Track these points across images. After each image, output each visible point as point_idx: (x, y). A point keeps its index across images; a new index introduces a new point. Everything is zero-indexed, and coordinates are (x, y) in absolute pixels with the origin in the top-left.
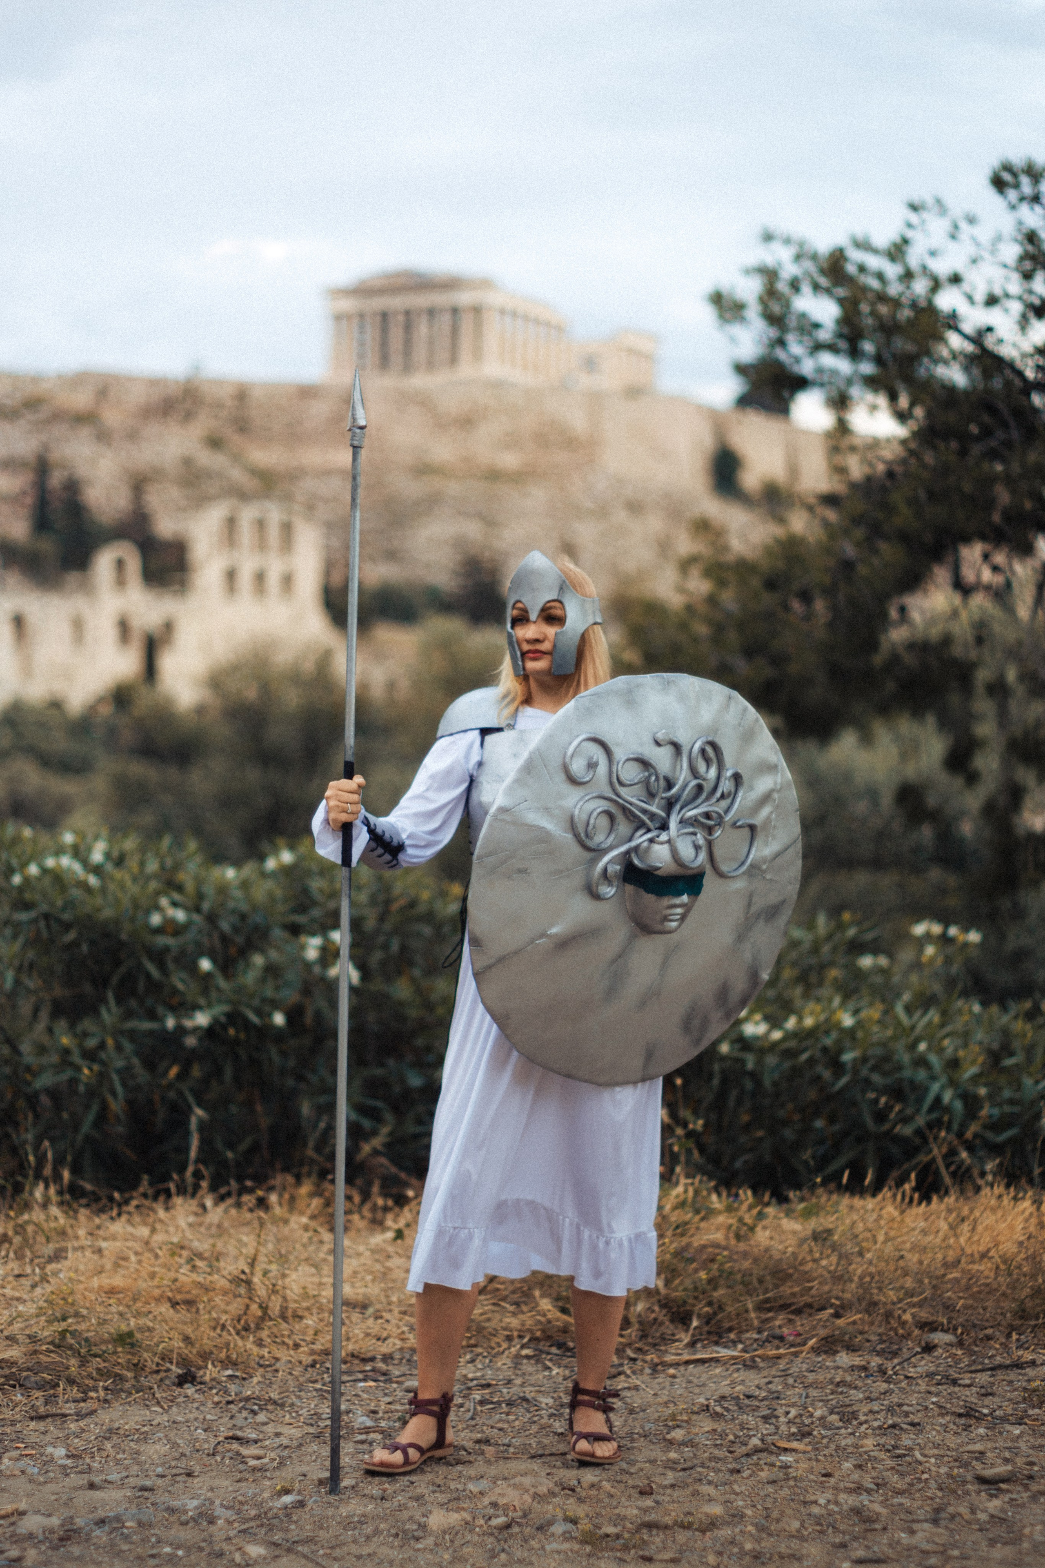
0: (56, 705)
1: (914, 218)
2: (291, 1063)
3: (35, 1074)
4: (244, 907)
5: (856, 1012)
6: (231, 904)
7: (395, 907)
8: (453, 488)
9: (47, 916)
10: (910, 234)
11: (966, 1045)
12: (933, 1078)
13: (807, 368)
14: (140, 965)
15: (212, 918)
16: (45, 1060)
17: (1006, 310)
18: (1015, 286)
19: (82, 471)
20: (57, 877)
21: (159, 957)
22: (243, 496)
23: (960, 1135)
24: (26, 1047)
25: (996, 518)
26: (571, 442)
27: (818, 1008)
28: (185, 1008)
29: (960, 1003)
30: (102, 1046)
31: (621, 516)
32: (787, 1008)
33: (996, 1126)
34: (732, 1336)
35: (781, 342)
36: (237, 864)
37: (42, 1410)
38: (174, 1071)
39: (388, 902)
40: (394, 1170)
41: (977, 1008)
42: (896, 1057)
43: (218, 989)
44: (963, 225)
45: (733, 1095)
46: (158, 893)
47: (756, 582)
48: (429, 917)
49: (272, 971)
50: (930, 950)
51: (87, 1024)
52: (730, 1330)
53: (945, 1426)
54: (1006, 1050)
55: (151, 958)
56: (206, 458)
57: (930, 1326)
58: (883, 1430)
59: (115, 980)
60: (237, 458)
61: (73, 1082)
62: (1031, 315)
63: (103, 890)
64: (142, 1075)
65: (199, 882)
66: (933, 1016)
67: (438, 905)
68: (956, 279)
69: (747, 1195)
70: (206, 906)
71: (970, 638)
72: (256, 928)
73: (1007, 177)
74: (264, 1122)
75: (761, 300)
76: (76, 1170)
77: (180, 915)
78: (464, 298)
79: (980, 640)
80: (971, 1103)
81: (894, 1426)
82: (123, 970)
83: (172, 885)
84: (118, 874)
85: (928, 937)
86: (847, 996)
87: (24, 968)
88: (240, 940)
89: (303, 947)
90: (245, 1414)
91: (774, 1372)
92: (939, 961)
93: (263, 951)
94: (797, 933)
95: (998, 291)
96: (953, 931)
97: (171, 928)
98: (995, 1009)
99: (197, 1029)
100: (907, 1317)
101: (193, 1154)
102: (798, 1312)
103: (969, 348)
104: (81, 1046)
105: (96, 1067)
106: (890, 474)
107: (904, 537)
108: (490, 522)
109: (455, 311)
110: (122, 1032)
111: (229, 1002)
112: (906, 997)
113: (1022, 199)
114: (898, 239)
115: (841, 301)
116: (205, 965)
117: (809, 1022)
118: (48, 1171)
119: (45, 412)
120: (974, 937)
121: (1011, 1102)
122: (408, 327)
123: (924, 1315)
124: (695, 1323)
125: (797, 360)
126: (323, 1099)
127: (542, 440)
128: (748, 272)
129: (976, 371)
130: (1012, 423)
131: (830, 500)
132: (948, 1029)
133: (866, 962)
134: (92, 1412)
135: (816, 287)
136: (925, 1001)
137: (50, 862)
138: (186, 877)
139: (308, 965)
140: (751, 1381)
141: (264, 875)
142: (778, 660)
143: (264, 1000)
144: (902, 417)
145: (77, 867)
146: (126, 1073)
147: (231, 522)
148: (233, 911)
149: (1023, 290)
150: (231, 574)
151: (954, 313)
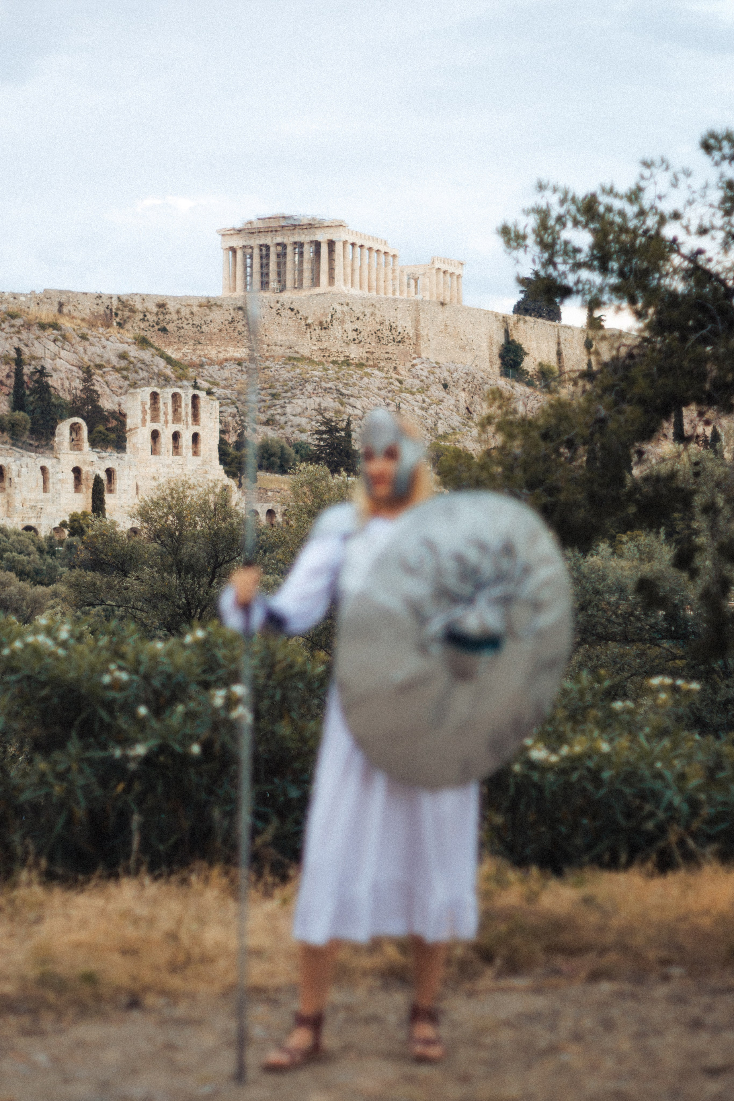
0: (31, 529)
1: (647, 173)
2: (205, 781)
3: (21, 791)
4: (169, 669)
5: (611, 741)
6: (160, 668)
7: (278, 668)
8: (315, 373)
9: (29, 678)
10: (643, 184)
11: (689, 764)
12: (667, 787)
13: (570, 280)
14: (95, 712)
15: (147, 678)
16: (28, 781)
17: (713, 238)
18: (719, 220)
19: (48, 364)
20: (36, 651)
21: (109, 706)
22: (163, 381)
23: (687, 828)
24: (13, 773)
25: (707, 386)
26: (399, 340)
27: (584, 738)
28: (127, 742)
29: (686, 733)
30: (69, 769)
32: (561, 739)
33: (712, 821)
34: (525, 971)
35: (550, 262)
36: (165, 639)
37: (29, 1029)
38: (121, 787)
39: (272, 666)
40: (279, 857)
41: (697, 737)
42: (640, 772)
43: (152, 728)
44: (681, 177)
45: (523, 801)
46: (108, 661)
47: (535, 434)
48: (302, 675)
49: (190, 716)
50: (663, 696)
51: (57, 755)
52: (524, 966)
53: (680, 1033)
54: (719, 766)
55: (103, 707)
57: (668, 963)
58: (635, 1036)
59: (77, 722)
60: (159, 353)
61: (48, 796)
62: (731, 241)
63: (68, 658)
64: (98, 792)
65: (137, 653)
66: (666, 743)
67: (309, 667)
68: (676, 216)
69: (535, 871)
70: (142, 669)
71: (690, 473)
72: (178, 684)
73: (712, 142)
74: (186, 824)
75: (536, 232)
76: (51, 859)
77: (124, 676)
78: (322, 235)
79: (697, 474)
80: (694, 804)
81: (643, 1033)
82: (83, 715)
83: (117, 655)
84: (80, 647)
85: (662, 688)
86: (604, 729)
87: (12, 715)
88: (167, 693)
89: (213, 697)
90: (176, 1029)
91: (555, 996)
92: (671, 702)
93: (182, 702)
94: (568, 684)
95: (707, 224)
96: (680, 682)
97: (116, 685)
98: (711, 737)
99: (135, 758)
100: (650, 956)
101: (135, 847)
102: (573, 953)
103: (686, 264)
104: (53, 770)
105: (65, 785)
106: (630, 356)
107: (642, 401)
108: (340, 397)
109: (318, 245)
110: (83, 760)
111: (160, 737)
112: (647, 730)
113: (724, 158)
114: (633, 187)
115: (594, 232)
116: (143, 711)
117: (578, 749)
118: (31, 859)
119: (19, 321)
120: (695, 686)
121: (724, 804)
122: (282, 255)
123: (663, 954)
124: (498, 962)
125: (564, 274)
126: (228, 808)
127: (377, 337)
128: (527, 212)
129: (692, 282)
130: (718, 318)
131: (588, 375)
132: (678, 752)
133: (618, 705)
134: (65, 1030)
135: (577, 223)
136: (661, 733)
137: (30, 639)
138: (127, 649)
139: (216, 711)
141: (184, 647)
142: (552, 491)
143: (184, 735)
144: (639, 315)
145: (49, 642)
146: (86, 789)
147: (154, 396)
148: (162, 672)
149: (725, 223)
150: (155, 435)
151: (675, 240)
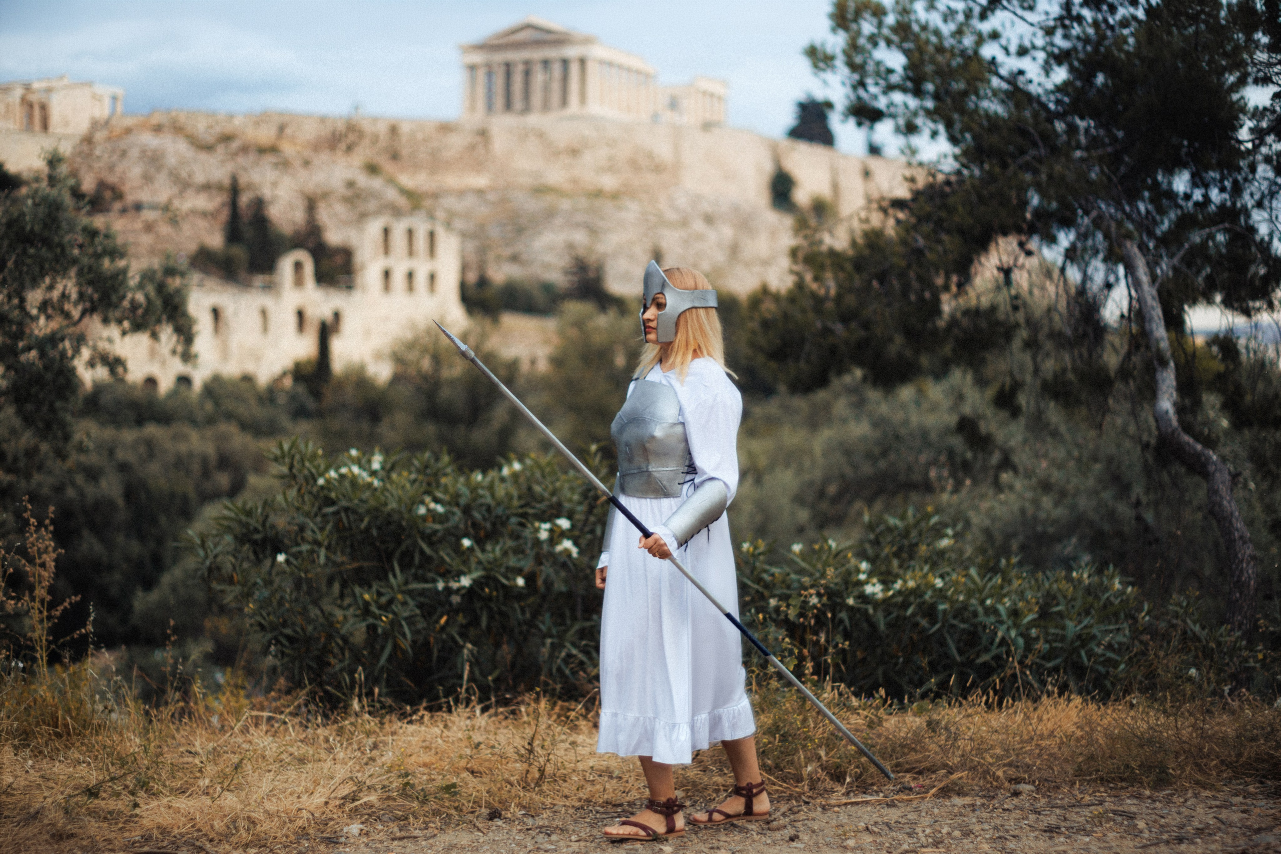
0: (247, 379)
2: (527, 615)
3: (342, 623)
4: (490, 503)
5: (943, 577)
6: (480, 501)
8: (565, 205)
9: (346, 510)
11: (1024, 599)
12: (1001, 622)
13: (882, 103)
14: (415, 544)
15: (467, 510)
16: (350, 612)
17: (1034, 59)
18: (1040, 42)
19: (267, 192)
21: (429, 538)
22: (397, 212)
25: (1028, 216)
26: (658, 168)
27: (915, 575)
28: (451, 574)
30: (393, 601)
31: (698, 226)
32: (894, 574)
33: (1047, 657)
34: (875, 788)
35: (862, 84)
36: (483, 470)
37: (398, 834)
38: (444, 619)
41: (1027, 575)
42: (971, 609)
43: (476, 559)
46: (422, 493)
47: (846, 266)
51: (380, 586)
52: (873, 784)
53: (1037, 837)
54: (1052, 601)
55: (423, 538)
56: (363, 180)
57: (1017, 781)
58: (993, 840)
59: (398, 554)
60: (391, 181)
61: (375, 627)
62: (1052, 62)
63: (384, 489)
64: (421, 625)
66: (997, 580)
68: (995, 36)
70: (462, 502)
71: (1009, 307)
72: (499, 516)
75: (845, 52)
77: (440, 509)
78: (571, 52)
79: (1016, 308)
80: (1029, 640)
81: (1000, 837)
82: (403, 547)
83: (432, 487)
86: (934, 566)
87: (333, 548)
88: (488, 527)
89: (536, 530)
90: (541, 835)
91: (908, 809)
95: (1027, 44)
97: (434, 517)
98: (1039, 575)
99: (460, 589)
100: (1000, 773)
101: (466, 677)
102: (920, 773)
103: (1005, 86)
104: (377, 601)
105: (390, 616)
106: (948, 183)
107: (962, 231)
108: (593, 231)
109: (565, 62)
110: (406, 592)
111: (485, 569)
115: (907, 53)
116: (466, 543)
117: (911, 584)
119: (235, 145)
122: (527, 73)
123: (1011, 772)
124: (848, 780)
125: (875, 97)
127: (634, 165)
129: (1011, 105)
130: (1041, 144)
131: (899, 204)
132: (1008, 589)
134: (435, 835)
135: (889, 42)
136: (991, 568)
137: (344, 470)
138: (445, 481)
139: (540, 543)
140: (893, 815)
141: (503, 480)
142: (866, 325)
143: (509, 568)
144: (955, 140)
145: (363, 474)
146: (411, 621)
147: (386, 232)
148: (482, 505)
149: (1047, 43)
150: (387, 274)
151: (993, 61)
